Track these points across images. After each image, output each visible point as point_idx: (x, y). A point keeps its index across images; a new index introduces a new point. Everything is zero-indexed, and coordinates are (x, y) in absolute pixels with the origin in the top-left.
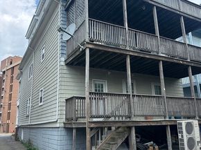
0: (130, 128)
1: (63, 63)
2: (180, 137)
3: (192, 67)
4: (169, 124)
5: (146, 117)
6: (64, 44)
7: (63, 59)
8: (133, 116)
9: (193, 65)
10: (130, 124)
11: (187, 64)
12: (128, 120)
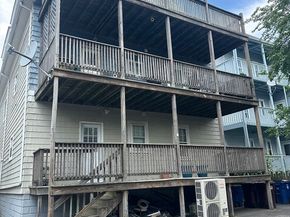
0: (121, 193)
1: (32, 99)
2: (198, 204)
3: (222, 102)
4: (182, 184)
5: (162, 175)
6: (35, 71)
7: (33, 93)
8: (125, 175)
9: (223, 99)
10: (120, 188)
11: (215, 98)
12: (120, 181)
